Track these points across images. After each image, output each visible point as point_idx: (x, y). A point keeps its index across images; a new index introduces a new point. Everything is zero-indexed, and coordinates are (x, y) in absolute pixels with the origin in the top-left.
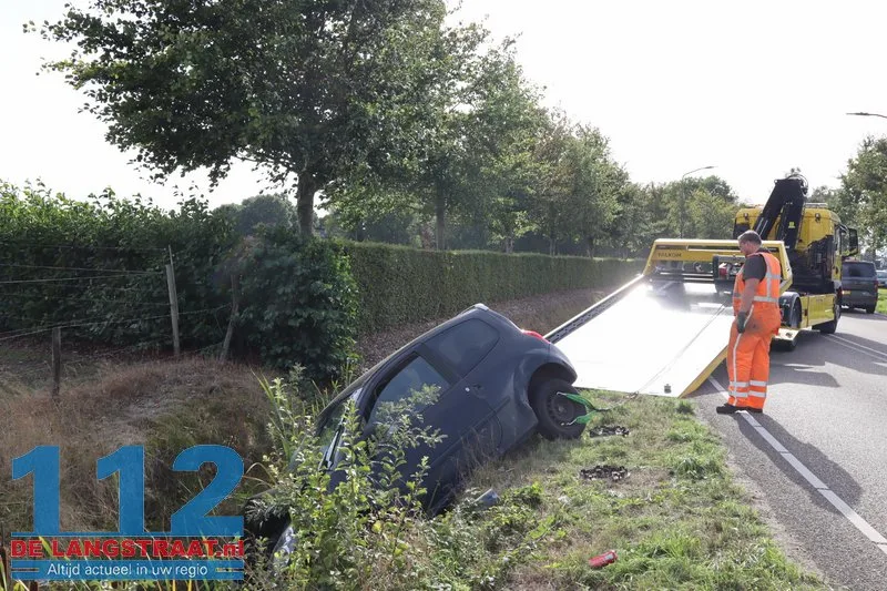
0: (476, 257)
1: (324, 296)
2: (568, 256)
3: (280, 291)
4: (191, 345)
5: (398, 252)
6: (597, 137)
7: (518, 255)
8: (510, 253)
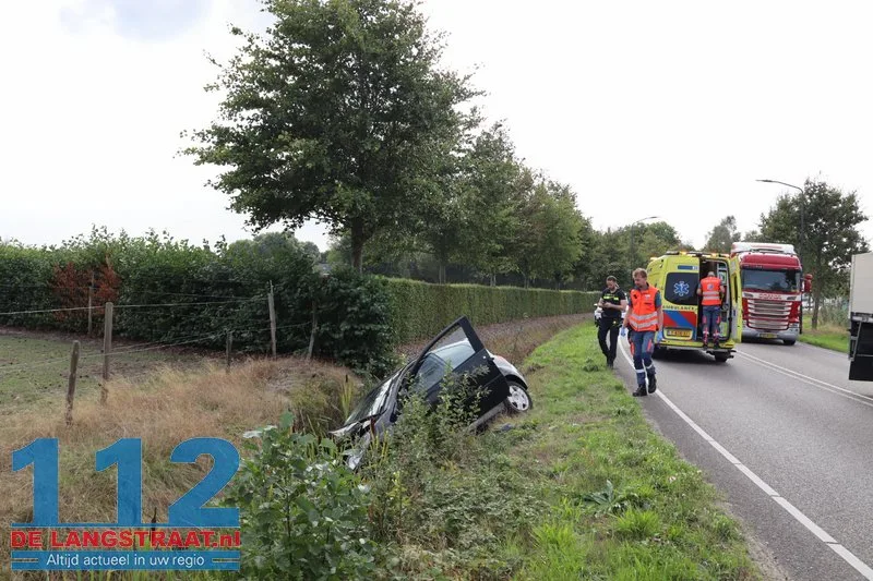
0: (468, 289)
2: (539, 289)
3: (349, 309)
4: (285, 350)
6: (565, 191)
7: (499, 288)
8: (493, 287)
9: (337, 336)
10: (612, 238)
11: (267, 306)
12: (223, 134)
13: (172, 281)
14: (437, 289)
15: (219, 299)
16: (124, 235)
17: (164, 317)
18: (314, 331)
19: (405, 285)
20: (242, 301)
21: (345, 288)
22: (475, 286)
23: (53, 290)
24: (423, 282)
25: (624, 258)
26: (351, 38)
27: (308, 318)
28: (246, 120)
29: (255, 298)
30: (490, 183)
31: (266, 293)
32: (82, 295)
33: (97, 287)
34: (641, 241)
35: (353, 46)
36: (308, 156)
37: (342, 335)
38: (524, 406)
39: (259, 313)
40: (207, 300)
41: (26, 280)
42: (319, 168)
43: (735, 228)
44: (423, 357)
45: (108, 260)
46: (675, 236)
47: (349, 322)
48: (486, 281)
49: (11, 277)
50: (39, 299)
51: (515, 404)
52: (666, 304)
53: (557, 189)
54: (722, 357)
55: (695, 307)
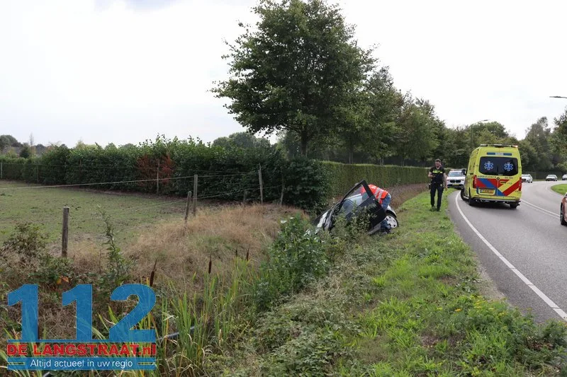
0: (367, 167)
1: (318, 182)
2: (411, 167)
4: (268, 200)
5: (336, 165)
6: (427, 105)
7: (386, 166)
8: (382, 165)
9: (296, 193)
10: (460, 134)
11: (258, 176)
13: (204, 164)
14: (348, 167)
15: (230, 173)
16: (176, 139)
18: (283, 190)
19: (330, 165)
20: (243, 174)
21: (299, 167)
22: (371, 165)
23: (136, 170)
24: (341, 163)
25: (468, 146)
26: (302, 30)
27: (280, 183)
28: (245, 76)
29: (251, 173)
30: (379, 104)
31: (256, 170)
32: (153, 172)
33: (161, 168)
34: (480, 135)
35: (303, 34)
37: (298, 193)
39: (253, 180)
40: (224, 174)
41: (120, 164)
42: (285, 103)
43: (547, 125)
44: (343, 201)
45: (167, 153)
47: (301, 186)
48: (377, 162)
49: (112, 163)
50: (128, 175)
52: (480, 175)
53: (422, 104)
54: (514, 205)
55: (497, 177)
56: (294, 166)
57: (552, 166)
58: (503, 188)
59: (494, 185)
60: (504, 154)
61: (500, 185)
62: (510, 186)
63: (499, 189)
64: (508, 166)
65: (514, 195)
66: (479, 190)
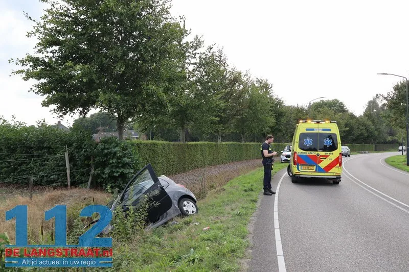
1: (128, 164)
3: (111, 162)
8: (219, 142)
9: (104, 176)
11: (64, 159)
12: (36, 62)
13: (12, 147)
14: (179, 145)
15: (39, 156)
17: (7, 167)
18: (92, 173)
19: (154, 144)
20: (50, 157)
21: (108, 149)
22: (206, 142)
24: (168, 142)
27: (89, 166)
28: (50, 54)
29: (58, 155)
31: (64, 152)
36: (84, 75)
37: (107, 176)
38: (193, 212)
39: (60, 163)
40: (33, 157)
46: (345, 108)
47: (110, 168)
51: (187, 211)
52: (299, 151)
53: (261, 83)
54: (335, 181)
55: (317, 152)
56: (103, 147)
57: (389, 138)
58: (323, 165)
59: (315, 161)
60: (323, 130)
61: (320, 161)
62: (331, 161)
63: (319, 165)
64: (328, 142)
65: (335, 171)
66: (300, 167)
